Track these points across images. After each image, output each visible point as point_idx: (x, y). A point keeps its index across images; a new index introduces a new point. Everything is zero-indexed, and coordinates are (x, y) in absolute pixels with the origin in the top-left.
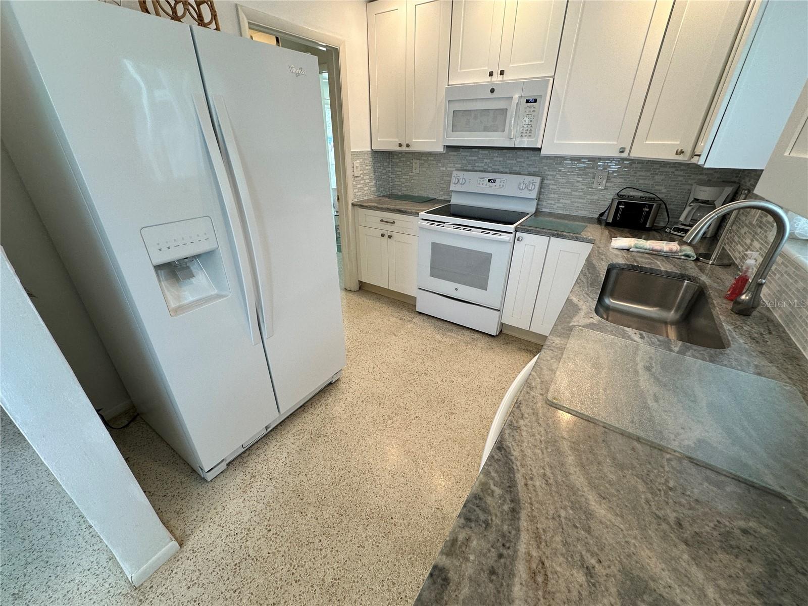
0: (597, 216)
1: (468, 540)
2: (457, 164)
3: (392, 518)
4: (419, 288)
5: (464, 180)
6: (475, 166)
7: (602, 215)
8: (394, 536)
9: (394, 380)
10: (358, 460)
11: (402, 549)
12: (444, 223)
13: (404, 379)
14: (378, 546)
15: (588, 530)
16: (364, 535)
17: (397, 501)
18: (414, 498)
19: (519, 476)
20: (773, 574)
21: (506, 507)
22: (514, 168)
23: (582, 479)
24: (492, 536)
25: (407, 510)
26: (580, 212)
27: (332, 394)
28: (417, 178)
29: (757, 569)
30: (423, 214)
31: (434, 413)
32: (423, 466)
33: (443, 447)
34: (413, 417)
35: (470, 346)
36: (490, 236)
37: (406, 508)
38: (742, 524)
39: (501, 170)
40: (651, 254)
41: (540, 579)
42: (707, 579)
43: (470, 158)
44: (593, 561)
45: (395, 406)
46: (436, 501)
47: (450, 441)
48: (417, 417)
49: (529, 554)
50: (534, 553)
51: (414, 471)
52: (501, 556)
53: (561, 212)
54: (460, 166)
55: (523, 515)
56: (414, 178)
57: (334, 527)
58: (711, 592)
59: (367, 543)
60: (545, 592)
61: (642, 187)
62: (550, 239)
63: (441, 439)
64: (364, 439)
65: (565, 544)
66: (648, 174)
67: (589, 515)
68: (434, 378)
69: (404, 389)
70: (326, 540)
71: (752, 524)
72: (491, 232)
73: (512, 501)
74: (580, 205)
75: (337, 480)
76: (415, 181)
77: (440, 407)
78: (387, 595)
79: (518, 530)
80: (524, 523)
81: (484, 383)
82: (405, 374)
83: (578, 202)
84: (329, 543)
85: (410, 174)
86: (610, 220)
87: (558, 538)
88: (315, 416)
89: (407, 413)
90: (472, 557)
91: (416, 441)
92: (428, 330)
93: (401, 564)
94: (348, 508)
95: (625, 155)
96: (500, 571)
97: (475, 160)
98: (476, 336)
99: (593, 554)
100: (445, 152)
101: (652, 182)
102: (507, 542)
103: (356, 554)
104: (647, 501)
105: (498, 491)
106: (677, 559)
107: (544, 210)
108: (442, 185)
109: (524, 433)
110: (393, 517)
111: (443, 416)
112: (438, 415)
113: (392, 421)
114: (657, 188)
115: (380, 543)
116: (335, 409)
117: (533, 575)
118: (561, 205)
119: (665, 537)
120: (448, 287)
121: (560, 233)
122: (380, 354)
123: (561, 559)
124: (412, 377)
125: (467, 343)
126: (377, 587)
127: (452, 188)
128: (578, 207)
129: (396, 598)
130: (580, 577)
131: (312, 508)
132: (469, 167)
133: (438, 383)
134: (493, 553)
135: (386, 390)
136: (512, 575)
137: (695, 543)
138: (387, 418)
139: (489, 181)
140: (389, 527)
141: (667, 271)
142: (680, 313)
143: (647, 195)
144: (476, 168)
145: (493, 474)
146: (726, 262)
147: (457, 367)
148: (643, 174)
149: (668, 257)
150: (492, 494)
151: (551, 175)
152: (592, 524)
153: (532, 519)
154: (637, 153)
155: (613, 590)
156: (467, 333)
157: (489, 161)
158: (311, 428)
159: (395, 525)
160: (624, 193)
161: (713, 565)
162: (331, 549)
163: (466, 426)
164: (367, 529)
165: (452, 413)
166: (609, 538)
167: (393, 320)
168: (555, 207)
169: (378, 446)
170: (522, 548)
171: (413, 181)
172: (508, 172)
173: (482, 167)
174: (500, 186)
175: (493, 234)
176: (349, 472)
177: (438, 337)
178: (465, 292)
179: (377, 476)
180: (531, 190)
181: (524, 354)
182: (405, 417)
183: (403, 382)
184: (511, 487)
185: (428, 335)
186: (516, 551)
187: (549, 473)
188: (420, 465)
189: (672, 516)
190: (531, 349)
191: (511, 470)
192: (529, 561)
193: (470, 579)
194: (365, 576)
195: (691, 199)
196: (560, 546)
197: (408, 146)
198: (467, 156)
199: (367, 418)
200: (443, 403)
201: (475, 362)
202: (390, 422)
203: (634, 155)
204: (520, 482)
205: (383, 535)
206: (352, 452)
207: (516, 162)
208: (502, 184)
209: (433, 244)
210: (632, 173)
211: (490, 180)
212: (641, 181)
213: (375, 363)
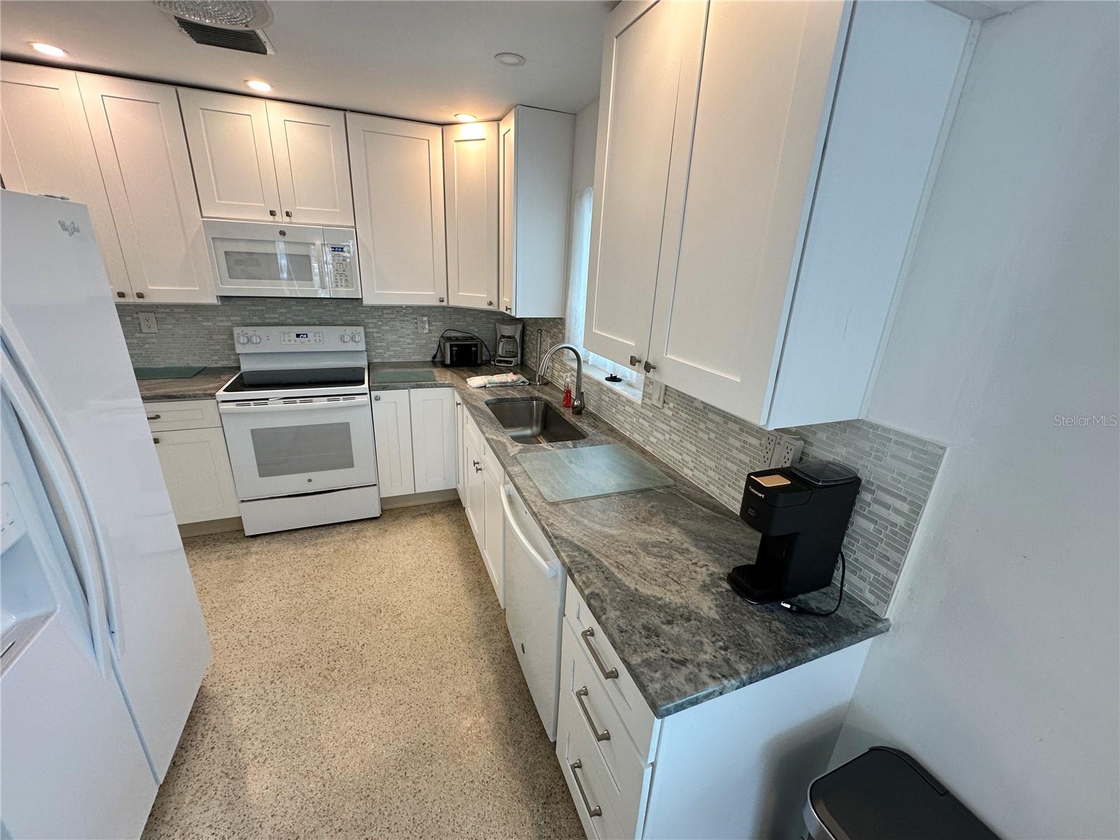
0: (430, 359)
1: (587, 577)
2: (232, 316)
3: (424, 744)
4: (242, 501)
5: (258, 338)
6: (266, 318)
7: (434, 357)
8: (439, 753)
9: (295, 629)
10: (334, 738)
11: (456, 754)
12: (267, 399)
13: (308, 621)
14: (432, 776)
15: (617, 541)
16: (410, 784)
17: (415, 727)
18: (429, 710)
19: (576, 542)
20: (666, 515)
21: (586, 556)
22: (324, 318)
23: (597, 526)
24: (594, 569)
25: (431, 725)
26: (413, 357)
27: (207, 710)
28: (154, 340)
29: (663, 516)
30: (221, 394)
31: (379, 627)
32: (413, 680)
33: (417, 649)
34: (358, 649)
35: (359, 541)
36: (342, 402)
37: (429, 724)
38: (649, 505)
39: (306, 320)
40: (501, 386)
41: (621, 567)
42: (656, 528)
43: (253, 308)
44: (628, 549)
45: (325, 654)
46: (450, 694)
47: (419, 639)
48: (364, 645)
49: (610, 563)
50: (611, 561)
51: (408, 690)
52: (603, 572)
53: (393, 360)
54: (239, 318)
55: (594, 553)
56: (148, 341)
57: (370, 814)
58: (659, 531)
59: (419, 785)
60: (626, 569)
61: (459, 329)
62: (409, 391)
63: (408, 644)
64: (320, 714)
65: (616, 551)
66: (461, 317)
67: (612, 536)
68: (347, 596)
69: (319, 631)
70: (372, 831)
71: (652, 503)
72: (341, 398)
73: (585, 552)
74: (411, 351)
75: (326, 776)
76: (153, 346)
77: (381, 619)
78: (474, 794)
79: (598, 560)
80: (598, 556)
81: (406, 567)
82: (305, 614)
83: (409, 348)
84: (379, 829)
85: (137, 335)
86: (448, 362)
87: (612, 551)
88: (208, 754)
89: (347, 650)
90: (596, 581)
91: (385, 665)
92: (288, 552)
93: (465, 764)
94: (369, 784)
95: (445, 304)
96: (609, 576)
97: (262, 310)
98: (357, 527)
99: (626, 547)
100: (220, 304)
101: (464, 324)
102: (600, 566)
103: (418, 804)
104: (623, 518)
105: (576, 554)
106: (645, 529)
107: (375, 361)
108: (212, 347)
109: (557, 524)
110: (424, 741)
111: (392, 624)
112: (385, 626)
113: (336, 671)
114: (471, 328)
115: (432, 772)
116: (235, 720)
117: (618, 567)
118: (392, 353)
119: (637, 525)
120: (296, 482)
121: (418, 383)
122: (240, 616)
123: (620, 556)
124: (317, 612)
125: (354, 540)
126: (460, 800)
127: (239, 349)
128: (409, 353)
129: (482, 787)
130: (630, 556)
131: (322, 830)
132: (256, 320)
133: (356, 598)
134: (600, 574)
135: (296, 647)
136: (613, 574)
137: (645, 521)
138: (326, 673)
139: (298, 336)
140: (427, 752)
141: (521, 398)
142: (540, 426)
143: (465, 335)
144: (267, 321)
145: (567, 549)
146: (545, 381)
147: (364, 569)
148: (456, 316)
149: (513, 385)
150: (576, 556)
151: (372, 323)
152: (617, 538)
153: (598, 552)
154: (454, 302)
155: (641, 552)
156: (343, 529)
157: (284, 310)
158: (218, 771)
159: (432, 746)
160: (448, 334)
161: (654, 523)
162: (388, 830)
163: (422, 616)
164: (408, 777)
165: (399, 615)
166: (625, 539)
167: (216, 565)
168: (386, 355)
169: (344, 706)
170: (606, 563)
171: (147, 346)
172: (317, 323)
173: (276, 318)
174: (315, 340)
175: (344, 399)
176: (333, 757)
177: (310, 551)
178: (323, 479)
179: (372, 729)
180: (357, 342)
181: (422, 520)
182: (349, 656)
183: (309, 624)
184: (578, 548)
185: (294, 556)
186: (606, 566)
187: (584, 532)
188: (409, 680)
189: (633, 517)
190: (424, 512)
191: (571, 542)
192: (613, 565)
193: (603, 586)
194: (443, 806)
195: (499, 336)
196: (615, 553)
197: (140, 296)
198: (248, 305)
199: (298, 692)
200: (381, 612)
201: (379, 554)
202: (335, 674)
203: (452, 303)
204: (580, 544)
205: (428, 763)
206: (316, 738)
207: (324, 311)
208: (318, 339)
209: (253, 431)
210: (448, 317)
211: (300, 335)
212: (457, 323)
213: (244, 631)
